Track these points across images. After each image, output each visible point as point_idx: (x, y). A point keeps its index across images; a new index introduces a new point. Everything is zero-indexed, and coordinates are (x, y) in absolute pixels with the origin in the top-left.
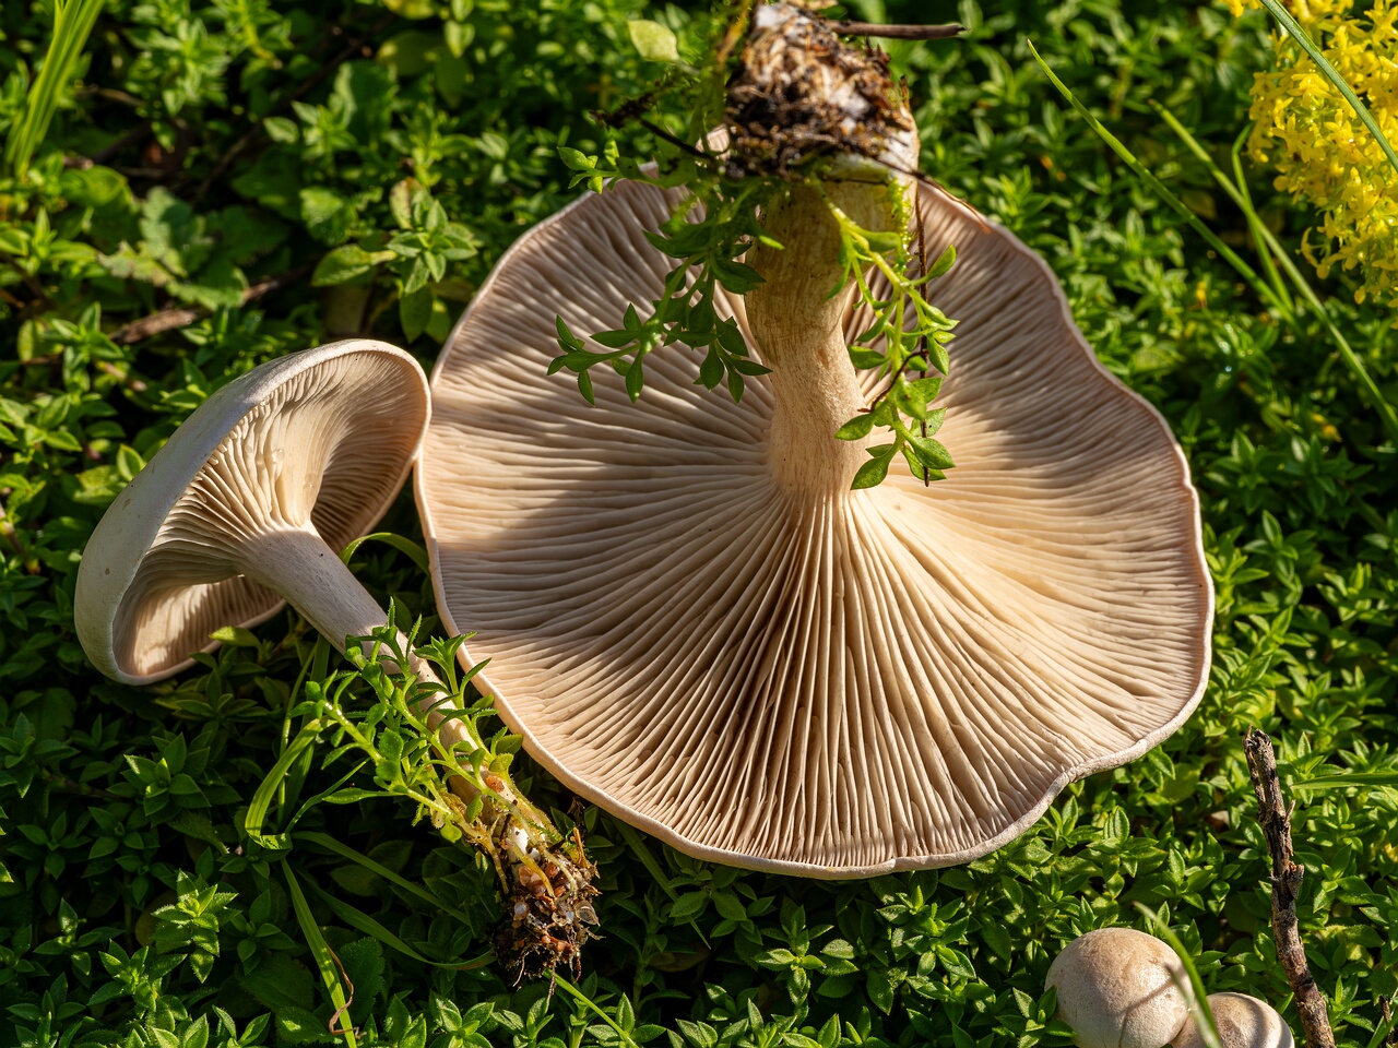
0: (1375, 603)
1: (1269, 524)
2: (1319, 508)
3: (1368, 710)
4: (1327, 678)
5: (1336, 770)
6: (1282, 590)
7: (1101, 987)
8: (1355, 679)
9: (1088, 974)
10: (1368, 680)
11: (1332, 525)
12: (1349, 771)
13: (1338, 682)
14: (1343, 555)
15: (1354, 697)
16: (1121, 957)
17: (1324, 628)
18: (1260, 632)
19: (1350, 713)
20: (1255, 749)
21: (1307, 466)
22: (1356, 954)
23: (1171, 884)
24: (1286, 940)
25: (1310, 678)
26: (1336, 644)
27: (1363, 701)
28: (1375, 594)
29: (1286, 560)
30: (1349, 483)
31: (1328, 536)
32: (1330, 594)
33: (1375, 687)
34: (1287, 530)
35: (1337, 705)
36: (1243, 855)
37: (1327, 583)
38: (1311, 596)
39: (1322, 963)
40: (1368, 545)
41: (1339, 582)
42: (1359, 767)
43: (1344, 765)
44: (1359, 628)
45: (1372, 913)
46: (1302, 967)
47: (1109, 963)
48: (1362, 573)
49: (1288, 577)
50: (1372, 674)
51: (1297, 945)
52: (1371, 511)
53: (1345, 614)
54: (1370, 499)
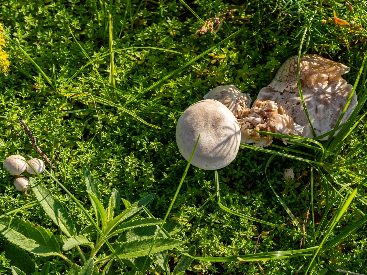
0: (27, 94)
1: (6, 88)
2: (13, 83)
3: (32, 110)
4: (24, 108)
5: (33, 121)
6: (12, 97)
7: (13, 165)
8: (29, 106)
9: (10, 164)
10: (31, 106)
11: (15, 85)
12: (35, 121)
13: (26, 108)
14: (18, 88)
15: (29, 109)
16: (13, 159)
17: (21, 101)
18: (13, 105)
19: (30, 112)
20: (21, 122)
21: (8, 77)
22: (47, 147)
23: (15, 147)
24: (37, 148)
25: (22, 109)
26: (24, 102)
27: (31, 109)
28: (26, 92)
29: (11, 93)
30: (15, 77)
31: (15, 86)
32: (20, 95)
33: (32, 106)
34: (9, 88)
35: (28, 111)
36: (25, 139)
37: (19, 93)
38: (17, 96)
39: (43, 150)
40: (22, 86)
41: (20, 93)
42: (36, 119)
43: (33, 120)
44: (26, 99)
45: (47, 140)
46: (41, 152)
47: (12, 161)
48: (23, 90)
49: (12, 95)
50: (31, 104)
51: (39, 148)
52: (20, 80)
53: (23, 97)
54: (19, 78)
